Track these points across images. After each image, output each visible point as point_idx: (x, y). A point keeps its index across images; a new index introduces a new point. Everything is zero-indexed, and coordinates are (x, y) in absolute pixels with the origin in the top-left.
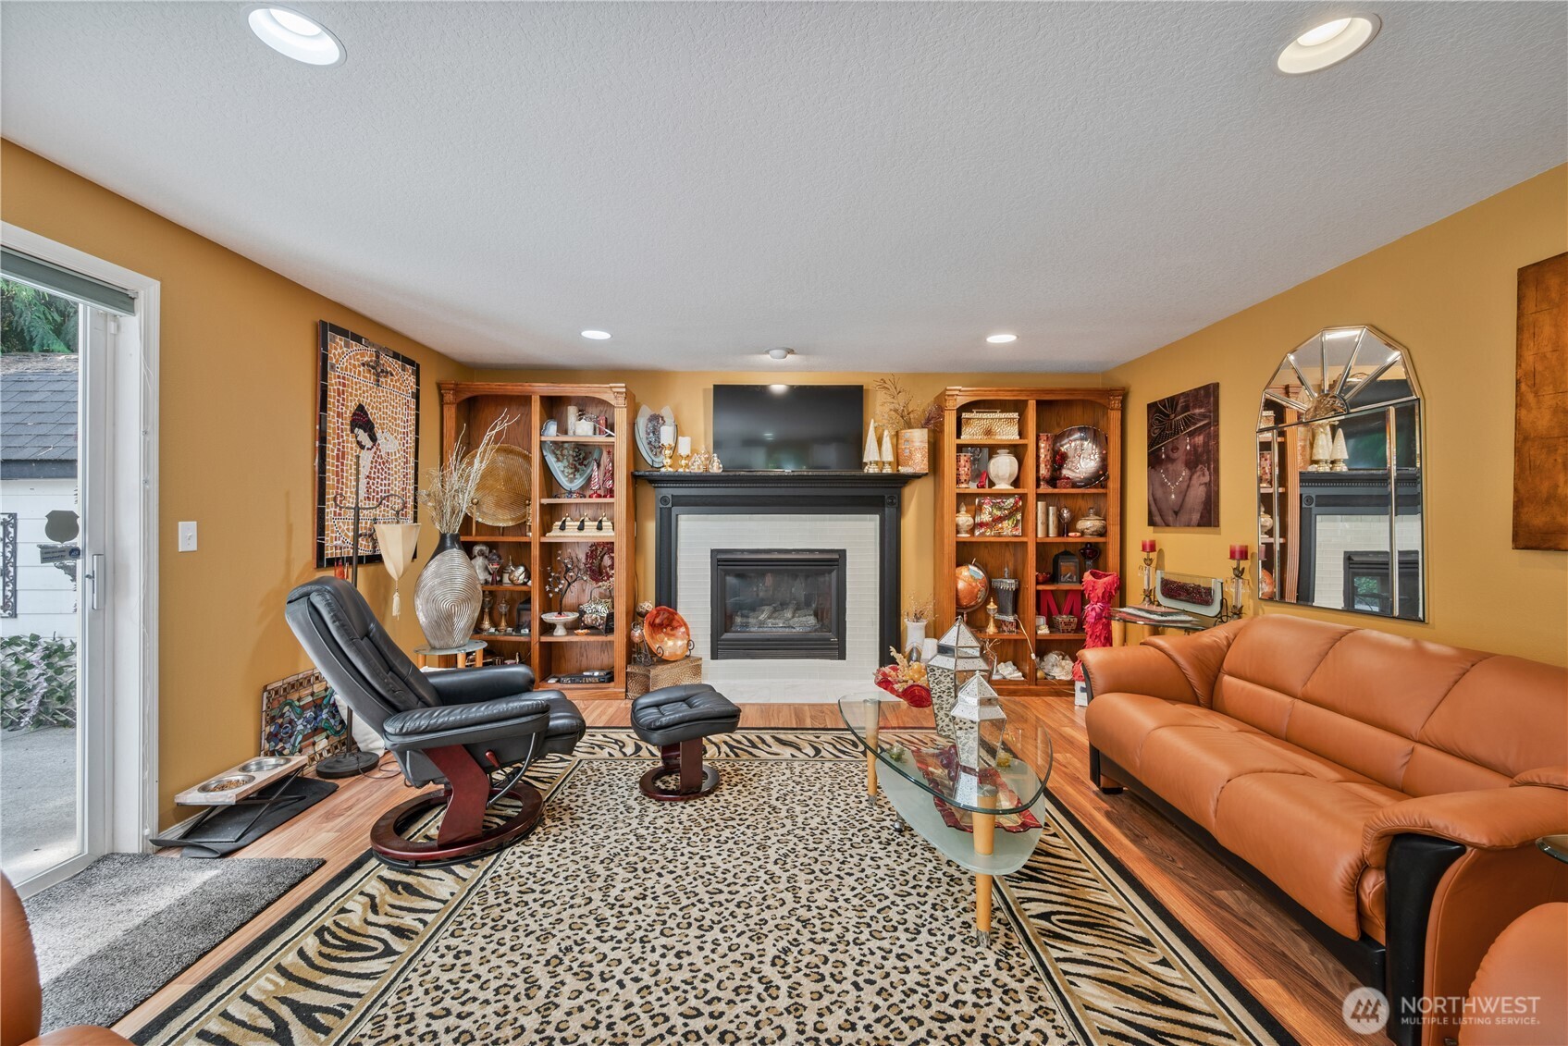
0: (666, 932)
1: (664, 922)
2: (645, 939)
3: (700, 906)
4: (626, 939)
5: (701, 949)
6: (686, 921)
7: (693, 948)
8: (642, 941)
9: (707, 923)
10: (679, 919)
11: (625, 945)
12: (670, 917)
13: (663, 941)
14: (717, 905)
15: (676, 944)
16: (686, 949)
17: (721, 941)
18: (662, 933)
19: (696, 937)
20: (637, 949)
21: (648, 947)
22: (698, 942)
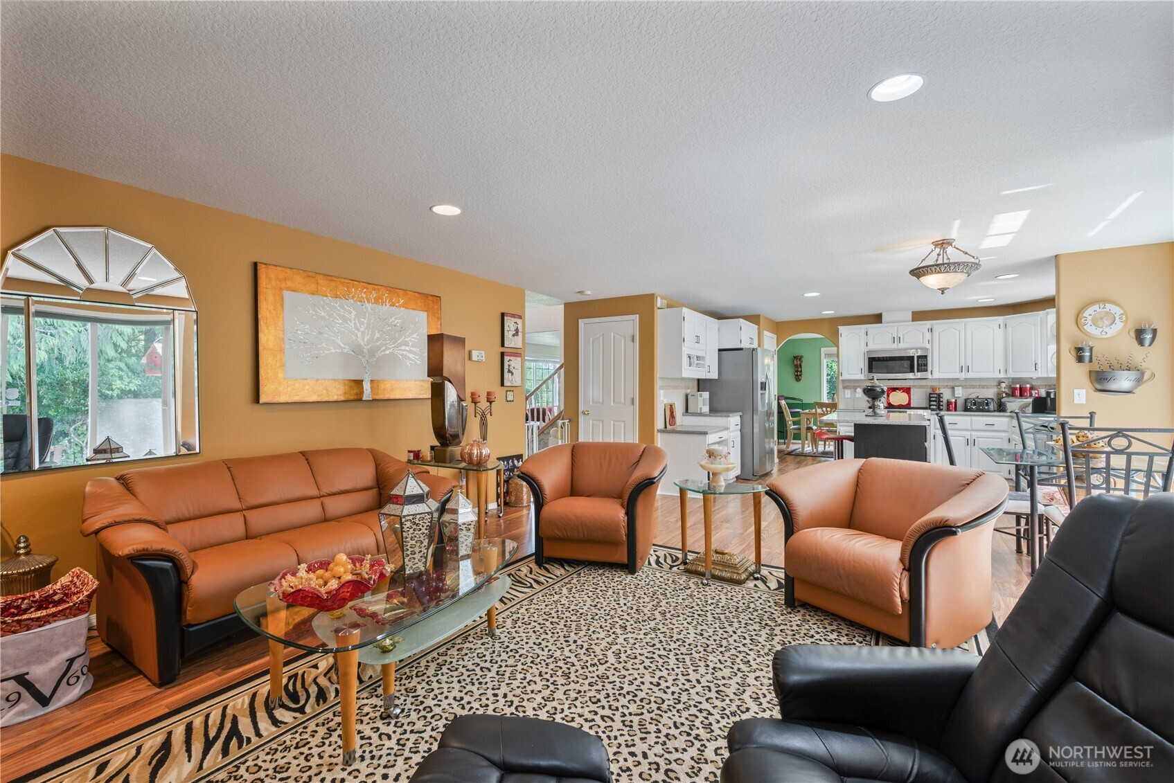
0: (660, 701)
1: (659, 708)
2: (677, 701)
3: (626, 712)
4: (690, 706)
5: (643, 683)
6: (643, 704)
7: (647, 685)
8: (680, 701)
9: (629, 697)
10: (647, 707)
11: (692, 703)
12: (653, 711)
13: (664, 696)
14: (613, 708)
15: (657, 691)
16: (652, 687)
17: (627, 682)
18: (664, 701)
19: (641, 690)
20: (684, 697)
21: (676, 696)
22: (642, 687)
